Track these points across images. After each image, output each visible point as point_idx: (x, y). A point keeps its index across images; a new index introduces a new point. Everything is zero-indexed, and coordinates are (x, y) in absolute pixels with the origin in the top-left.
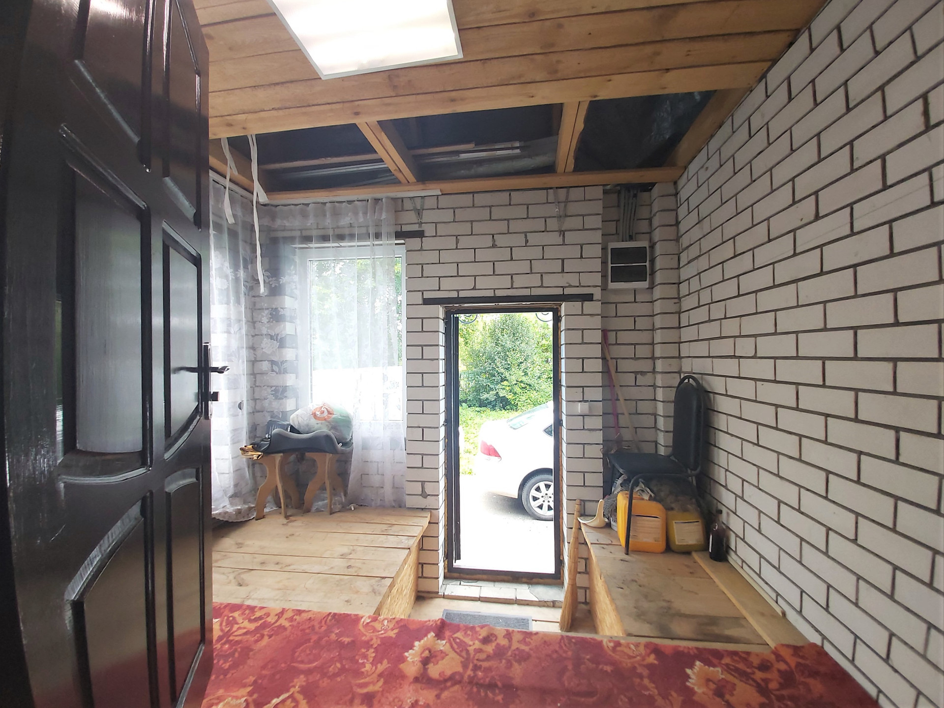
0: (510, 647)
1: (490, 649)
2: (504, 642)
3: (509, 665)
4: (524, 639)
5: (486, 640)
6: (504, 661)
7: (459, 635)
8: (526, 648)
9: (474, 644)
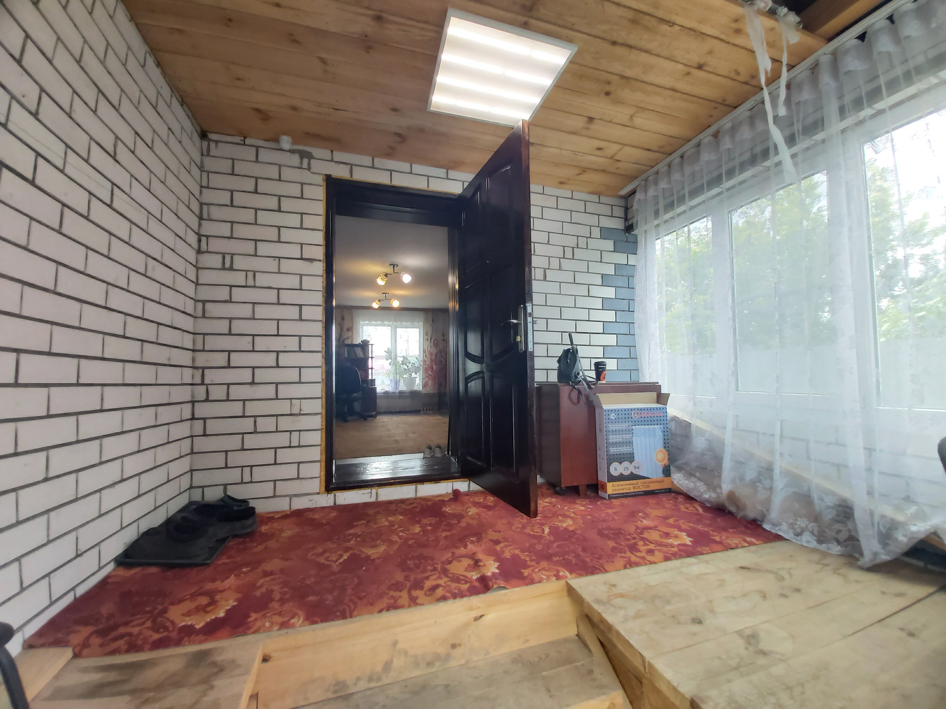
0: (409, 592)
1: (428, 584)
2: (415, 593)
3: (407, 578)
4: (396, 601)
5: (434, 588)
6: (412, 579)
7: (466, 587)
8: (392, 593)
9: (445, 583)
